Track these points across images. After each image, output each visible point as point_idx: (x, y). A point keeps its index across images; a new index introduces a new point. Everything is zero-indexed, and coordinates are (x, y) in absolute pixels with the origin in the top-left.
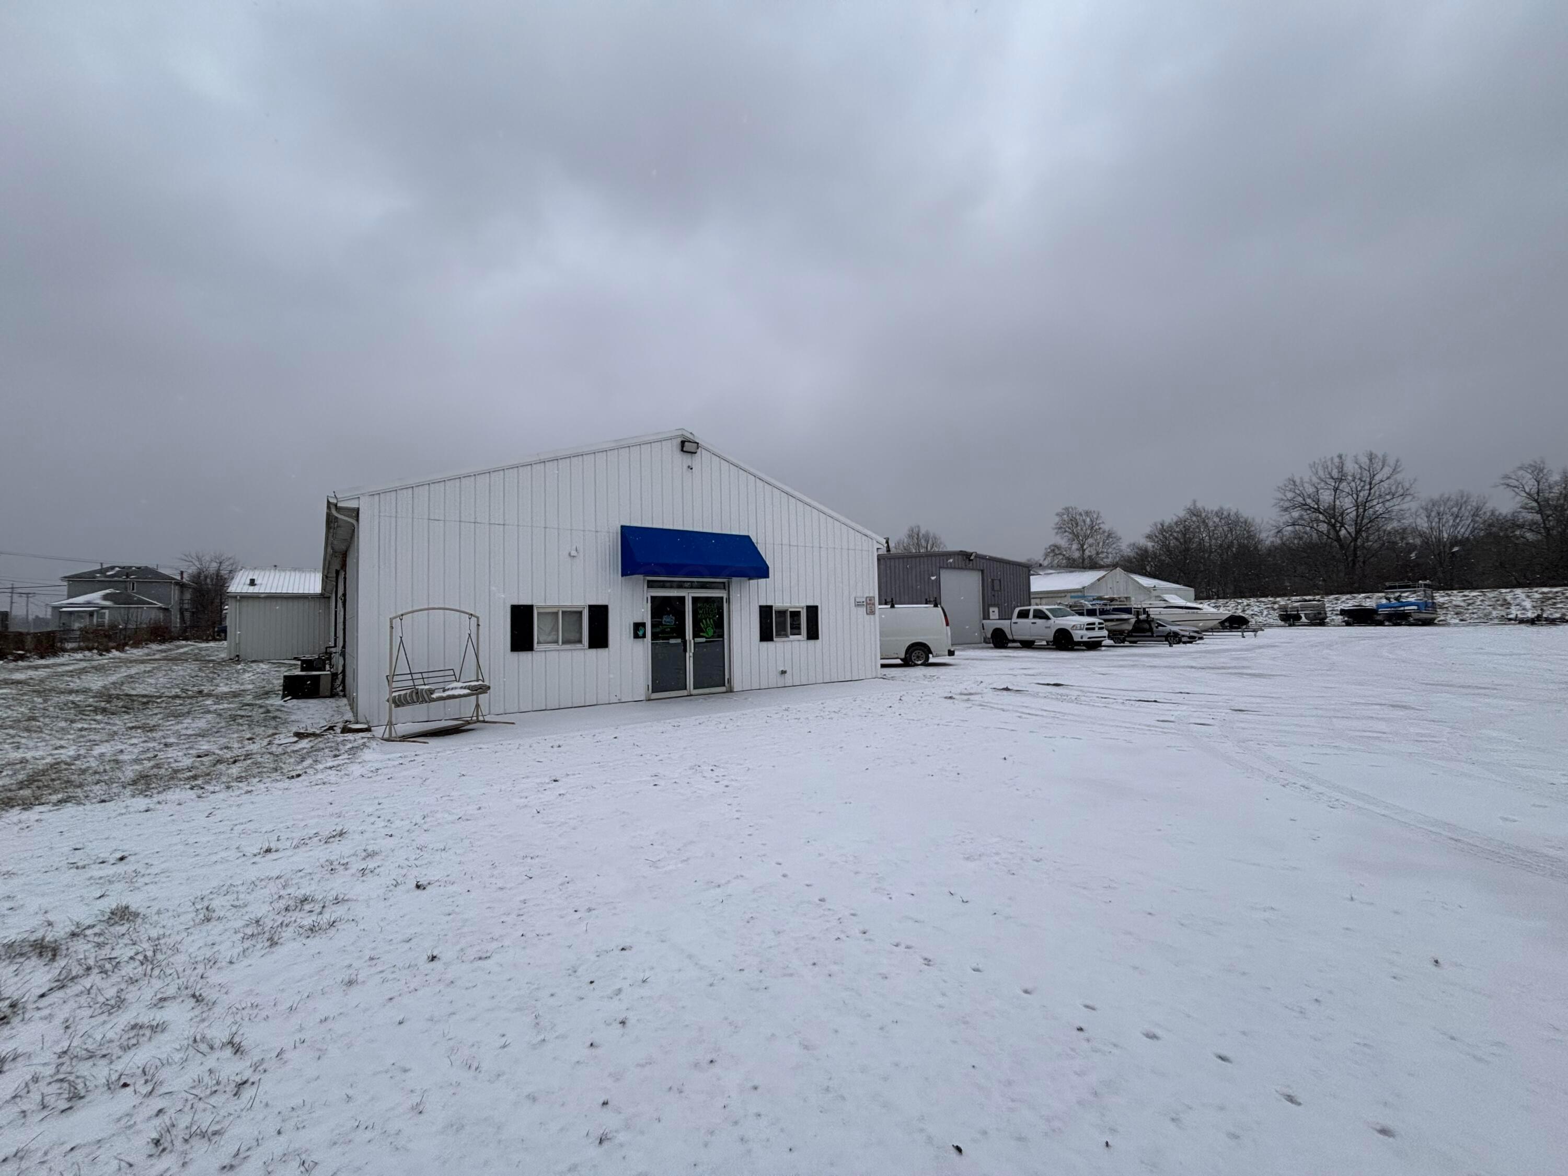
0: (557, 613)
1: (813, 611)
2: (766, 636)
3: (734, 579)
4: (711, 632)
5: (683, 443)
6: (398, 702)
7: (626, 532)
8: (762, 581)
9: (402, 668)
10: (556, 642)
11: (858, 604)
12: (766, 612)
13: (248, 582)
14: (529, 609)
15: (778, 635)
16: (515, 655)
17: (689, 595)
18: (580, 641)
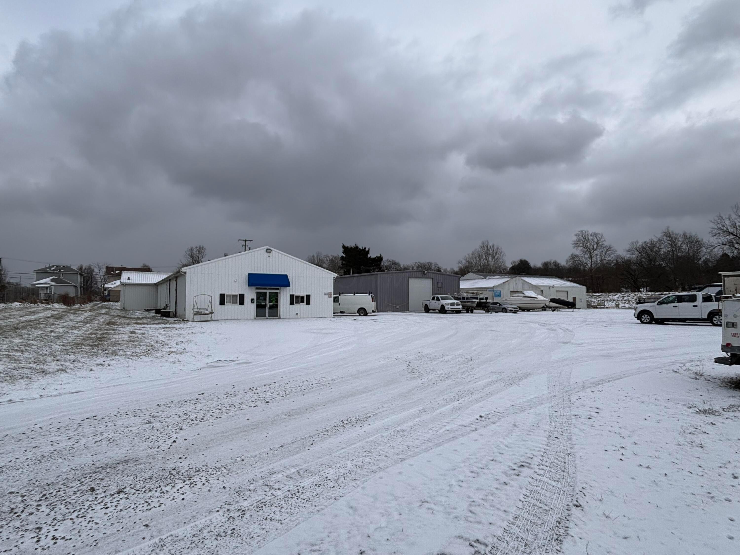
0: (231, 296)
1: (308, 297)
2: (292, 303)
3: (282, 288)
4: (274, 302)
5: (267, 250)
6: (195, 314)
7: (250, 275)
8: (288, 288)
9: (196, 307)
10: (231, 303)
11: (325, 294)
12: (292, 296)
13: (127, 278)
14: (224, 295)
15: (296, 303)
16: (220, 306)
17: (268, 291)
18: (237, 303)
